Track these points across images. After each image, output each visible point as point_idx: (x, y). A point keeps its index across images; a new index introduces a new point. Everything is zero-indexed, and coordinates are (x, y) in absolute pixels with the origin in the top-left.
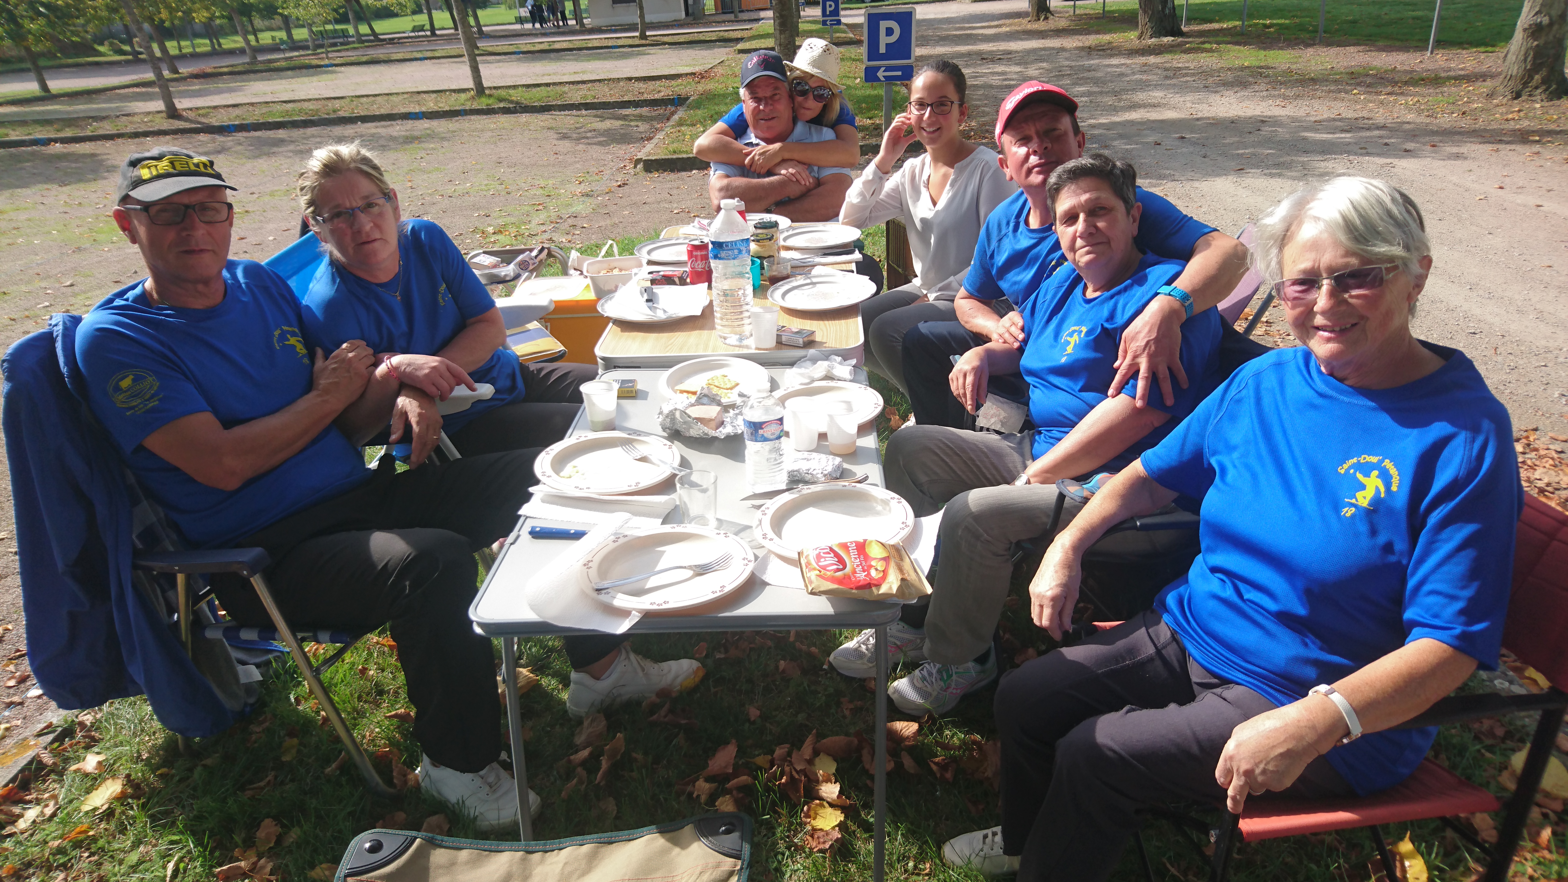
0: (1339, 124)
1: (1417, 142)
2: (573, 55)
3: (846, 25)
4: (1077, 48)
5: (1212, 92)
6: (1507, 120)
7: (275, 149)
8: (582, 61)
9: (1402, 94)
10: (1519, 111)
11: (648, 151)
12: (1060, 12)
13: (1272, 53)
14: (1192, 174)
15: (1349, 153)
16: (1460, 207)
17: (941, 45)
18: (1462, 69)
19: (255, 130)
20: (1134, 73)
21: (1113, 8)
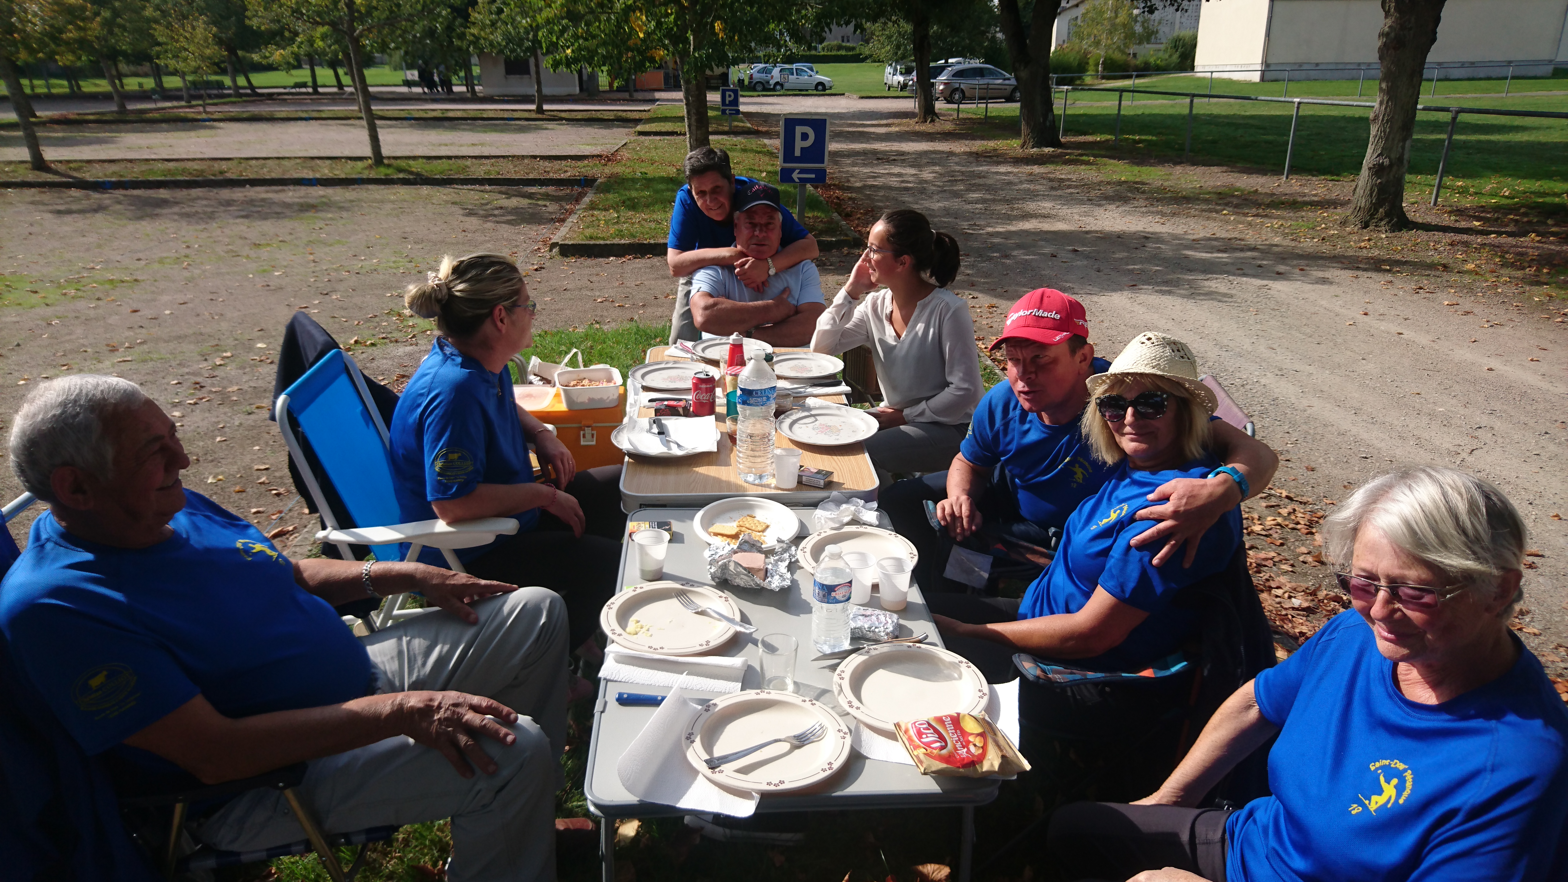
0: (1215, 243)
1: (1287, 265)
2: (468, 124)
3: (743, 113)
4: (965, 153)
5: (1096, 205)
6: (1360, 248)
7: (158, 211)
8: (479, 132)
9: (1266, 216)
10: (1369, 240)
11: (562, 234)
12: (944, 115)
13: (1144, 169)
14: (1090, 287)
15: (1228, 273)
16: (1333, 332)
17: (837, 142)
18: (1315, 195)
19: (134, 188)
20: (1021, 182)
21: (994, 114)
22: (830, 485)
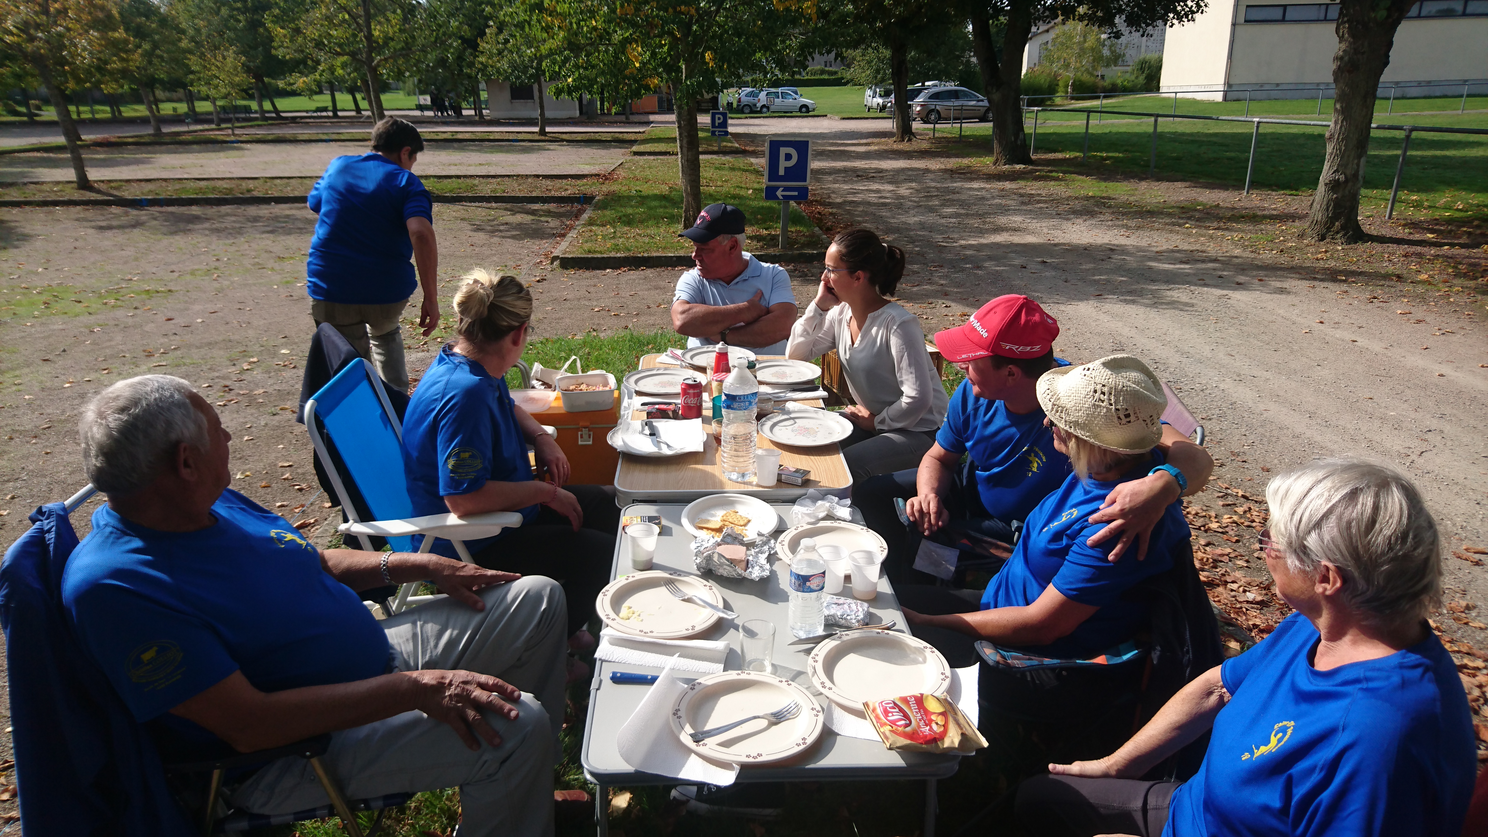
0: (1178, 255)
1: (1247, 276)
2: (476, 146)
3: (732, 134)
4: (940, 170)
5: (1064, 219)
6: (1317, 259)
7: (191, 226)
8: (486, 152)
9: (1227, 229)
10: (1326, 252)
11: (563, 248)
12: (921, 135)
13: (1111, 184)
14: (1058, 297)
15: (1189, 283)
16: (1290, 339)
17: (819, 160)
18: (1274, 209)
19: (168, 206)
20: (993, 198)
21: (968, 133)
22: (807, 483)
